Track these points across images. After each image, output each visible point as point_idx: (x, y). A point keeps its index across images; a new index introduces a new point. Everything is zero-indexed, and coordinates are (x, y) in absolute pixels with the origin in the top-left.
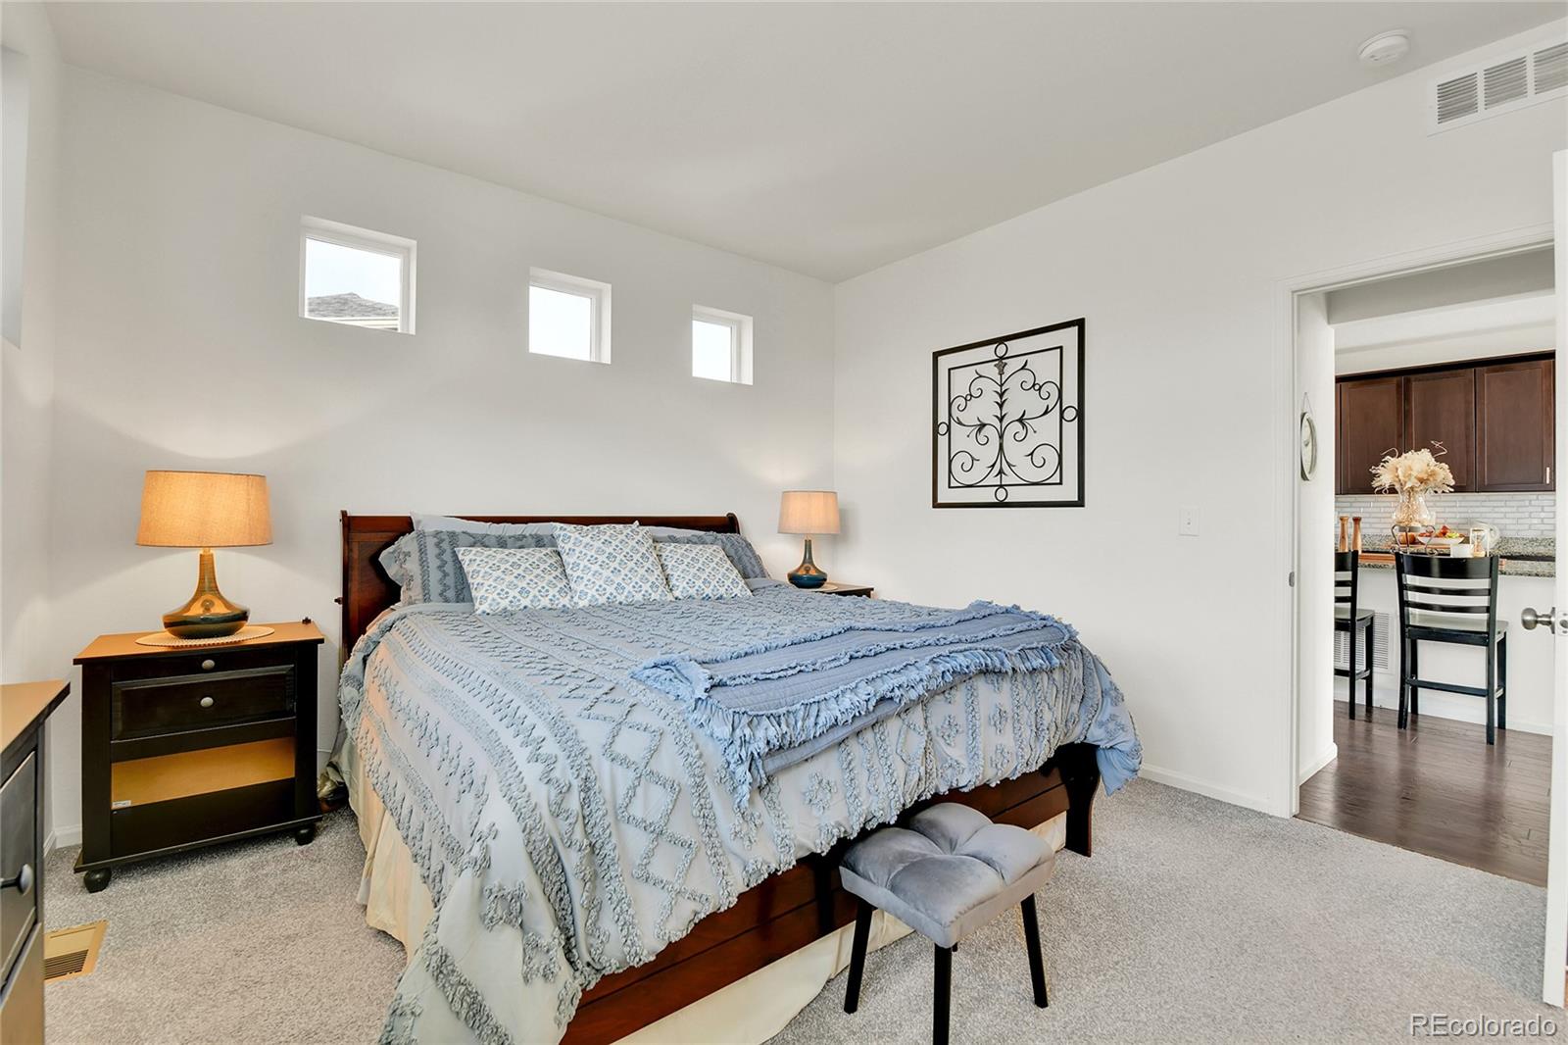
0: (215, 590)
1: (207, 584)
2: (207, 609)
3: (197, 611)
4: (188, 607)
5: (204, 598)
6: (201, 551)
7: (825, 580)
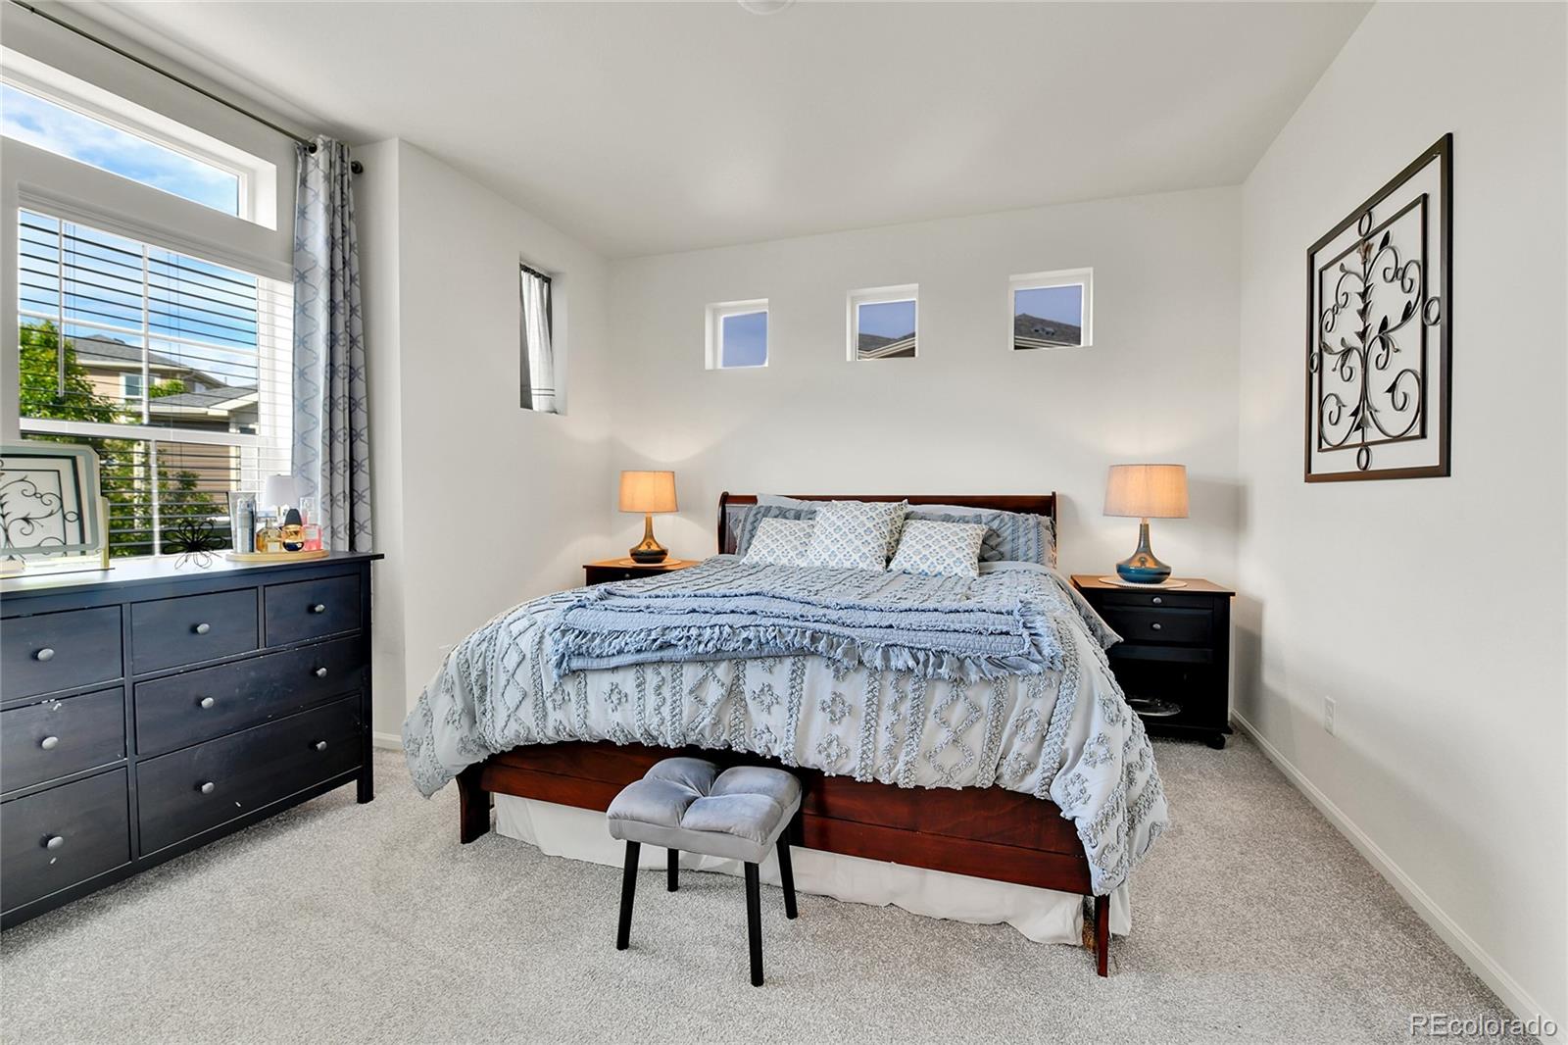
0: (652, 537)
1: (649, 535)
2: (649, 547)
3: (644, 548)
4: (640, 546)
5: (648, 540)
6: (645, 515)
7: (1169, 574)
